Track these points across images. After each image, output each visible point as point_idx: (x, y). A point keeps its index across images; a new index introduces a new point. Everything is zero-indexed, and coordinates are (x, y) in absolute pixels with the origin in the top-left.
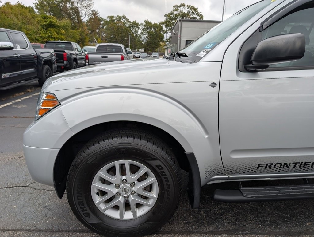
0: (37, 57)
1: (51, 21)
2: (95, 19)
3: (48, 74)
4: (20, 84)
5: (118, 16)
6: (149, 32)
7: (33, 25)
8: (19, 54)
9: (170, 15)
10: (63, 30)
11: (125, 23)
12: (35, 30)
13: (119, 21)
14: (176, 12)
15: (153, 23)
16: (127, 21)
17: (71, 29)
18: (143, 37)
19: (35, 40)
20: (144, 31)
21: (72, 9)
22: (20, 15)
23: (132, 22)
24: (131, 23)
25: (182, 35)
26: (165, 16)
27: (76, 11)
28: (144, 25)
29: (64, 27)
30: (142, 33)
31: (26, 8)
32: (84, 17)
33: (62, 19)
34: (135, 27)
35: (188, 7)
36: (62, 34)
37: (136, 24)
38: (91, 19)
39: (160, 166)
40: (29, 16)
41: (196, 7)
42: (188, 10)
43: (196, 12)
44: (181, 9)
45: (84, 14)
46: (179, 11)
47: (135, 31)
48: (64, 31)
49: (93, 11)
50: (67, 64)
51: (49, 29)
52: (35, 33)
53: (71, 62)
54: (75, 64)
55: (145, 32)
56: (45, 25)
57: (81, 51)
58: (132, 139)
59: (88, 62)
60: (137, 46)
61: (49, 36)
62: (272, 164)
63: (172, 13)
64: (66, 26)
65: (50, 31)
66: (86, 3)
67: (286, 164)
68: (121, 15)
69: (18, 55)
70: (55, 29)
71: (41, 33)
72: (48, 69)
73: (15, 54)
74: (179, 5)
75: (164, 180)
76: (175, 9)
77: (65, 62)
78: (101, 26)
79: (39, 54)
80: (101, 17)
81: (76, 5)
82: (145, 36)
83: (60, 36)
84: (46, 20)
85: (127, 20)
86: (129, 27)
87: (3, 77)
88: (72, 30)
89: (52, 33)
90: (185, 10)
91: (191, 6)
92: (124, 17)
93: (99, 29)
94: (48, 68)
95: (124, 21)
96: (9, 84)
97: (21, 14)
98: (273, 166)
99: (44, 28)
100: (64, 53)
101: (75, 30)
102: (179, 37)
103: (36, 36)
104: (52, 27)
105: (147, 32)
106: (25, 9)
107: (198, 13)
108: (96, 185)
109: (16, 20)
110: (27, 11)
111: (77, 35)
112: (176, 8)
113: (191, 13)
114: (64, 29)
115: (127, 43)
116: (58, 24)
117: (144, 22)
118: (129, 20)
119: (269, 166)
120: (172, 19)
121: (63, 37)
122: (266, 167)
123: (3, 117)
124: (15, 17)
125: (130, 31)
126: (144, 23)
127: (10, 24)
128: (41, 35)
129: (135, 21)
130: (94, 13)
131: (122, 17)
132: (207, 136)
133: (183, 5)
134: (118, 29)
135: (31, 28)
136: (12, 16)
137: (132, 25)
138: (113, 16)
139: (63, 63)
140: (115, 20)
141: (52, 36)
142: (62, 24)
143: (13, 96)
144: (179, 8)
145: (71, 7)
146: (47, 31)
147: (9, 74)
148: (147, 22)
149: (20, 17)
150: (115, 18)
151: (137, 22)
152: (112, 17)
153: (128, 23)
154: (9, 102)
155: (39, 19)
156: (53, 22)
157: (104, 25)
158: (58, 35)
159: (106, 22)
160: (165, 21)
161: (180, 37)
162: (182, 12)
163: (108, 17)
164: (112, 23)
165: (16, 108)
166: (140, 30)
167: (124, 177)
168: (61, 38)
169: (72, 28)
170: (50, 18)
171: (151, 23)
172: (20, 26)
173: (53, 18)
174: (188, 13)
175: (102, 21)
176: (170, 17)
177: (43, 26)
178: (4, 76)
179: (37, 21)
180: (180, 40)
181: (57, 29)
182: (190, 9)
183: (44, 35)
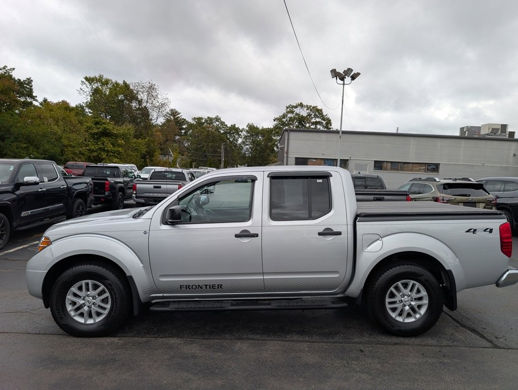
0: (69, 189)
1: (105, 128)
2: (175, 121)
3: (79, 209)
4: (41, 223)
5: (208, 117)
6: (254, 141)
7: (78, 134)
8: (45, 187)
9: (282, 118)
10: (121, 140)
11: (219, 127)
12: (81, 141)
13: (209, 124)
14: (290, 115)
15: (261, 128)
16: (222, 125)
17: (134, 138)
18: (245, 148)
19: (80, 154)
20: (246, 140)
21: (139, 109)
22: (62, 121)
23: (229, 125)
24: (228, 127)
25: (290, 151)
26: (274, 120)
27: (145, 113)
28: (247, 131)
29: (124, 136)
30: (243, 142)
31: (72, 109)
32: (156, 120)
33: (122, 125)
34: (233, 133)
35: (308, 108)
36: (119, 146)
37: (234, 130)
38: (168, 121)
39: (110, 284)
40: (75, 121)
41: (319, 108)
42: (308, 111)
43: (320, 114)
44: (297, 110)
45: (155, 116)
46: (295, 113)
47: (234, 140)
48: (123, 141)
49: (172, 110)
50: (109, 196)
51: (102, 139)
52: (80, 145)
53: (115, 192)
54: (121, 195)
55: (248, 140)
56: (97, 134)
57: (134, 177)
58: (93, 266)
59: (135, 194)
60: (236, 161)
61: (100, 148)
62: (190, 286)
63: (284, 116)
64: (127, 134)
65: (102, 141)
66: (160, 102)
67: (199, 285)
68: (213, 116)
69: (45, 189)
70: (110, 139)
71: (89, 144)
72: (80, 204)
73: (41, 189)
74: (295, 105)
75: (113, 294)
76: (288, 110)
77: (107, 193)
78: (183, 131)
79: (71, 186)
80: (183, 119)
81: (144, 104)
82: (248, 146)
83: (116, 149)
84: (98, 126)
85: (223, 123)
86: (225, 133)
87: (22, 215)
88: (135, 140)
89: (105, 144)
90: (304, 113)
91: (313, 106)
92: (217, 119)
93: (180, 135)
94: (81, 202)
95: (218, 125)
96: (28, 224)
97: (64, 118)
98: (190, 287)
99: (94, 138)
100: (106, 182)
101: (139, 140)
102: (285, 154)
103: (81, 149)
104: (106, 136)
105: (251, 141)
106: (70, 111)
107: (323, 116)
108: (69, 297)
109: (56, 127)
110: (73, 113)
111: (143, 146)
112: (291, 109)
113: (312, 116)
114: (123, 139)
115: (221, 156)
116: (115, 132)
117: (247, 126)
118: (224, 123)
119: (188, 287)
120: (284, 124)
121: (120, 149)
122: (186, 288)
123: (16, 260)
124: (54, 123)
125: (226, 140)
126: (247, 129)
127: (45, 133)
128: (88, 148)
129: (234, 125)
130: (174, 113)
131: (214, 119)
132: (142, 265)
133: (301, 105)
134: (208, 135)
135: (74, 137)
136: (51, 121)
137: (229, 131)
138: (201, 118)
139: (104, 194)
140: (204, 123)
141: (105, 148)
142: (121, 132)
143: (32, 237)
144: (295, 109)
145: (137, 107)
146: (98, 142)
147: (30, 211)
148: (251, 126)
149: (61, 123)
150: (203, 121)
151: (236, 126)
152: (199, 119)
153: (224, 127)
154: (25, 244)
155: (89, 125)
156: (109, 129)
157: (187, 130)
158: (114, 146)
159: (191, 126)
160: (274, 127)
161: (287, 153)
162: (299, 115)
163: (194, 119)
164: (199, 128)
165: (33, 251)
166: (241, 138)
167: (89, 293)
168: (117, 151)
169: (136, 137)
170: (104, 124)
171: (257, 128)
172: (59, 135)
173: (109, 123)
174: (308, 115)
175: (184, 125)
176: (282, 121)
177: (93, 135)
178: (24, 214)
179: (86, 128)
180: (287, 157)
181: (112, 138)
182: (311, 110)
183: (93, 147)
